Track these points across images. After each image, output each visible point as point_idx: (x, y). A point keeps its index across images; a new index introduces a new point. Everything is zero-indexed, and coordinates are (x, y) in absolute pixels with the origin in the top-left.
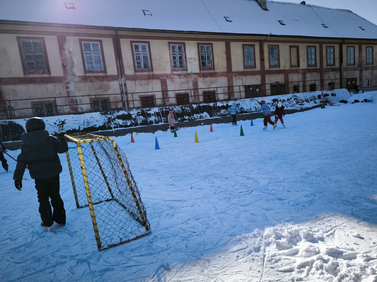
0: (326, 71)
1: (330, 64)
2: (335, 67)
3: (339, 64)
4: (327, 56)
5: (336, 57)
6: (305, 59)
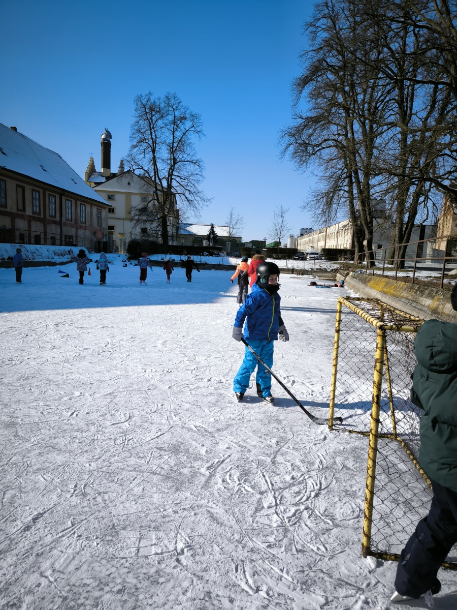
0: (49, 223)
1: (52, 215)
2: (56, 220)
3: (59, 216)
4: (49, 205)
5: (57, 208)
6: (30, 203)
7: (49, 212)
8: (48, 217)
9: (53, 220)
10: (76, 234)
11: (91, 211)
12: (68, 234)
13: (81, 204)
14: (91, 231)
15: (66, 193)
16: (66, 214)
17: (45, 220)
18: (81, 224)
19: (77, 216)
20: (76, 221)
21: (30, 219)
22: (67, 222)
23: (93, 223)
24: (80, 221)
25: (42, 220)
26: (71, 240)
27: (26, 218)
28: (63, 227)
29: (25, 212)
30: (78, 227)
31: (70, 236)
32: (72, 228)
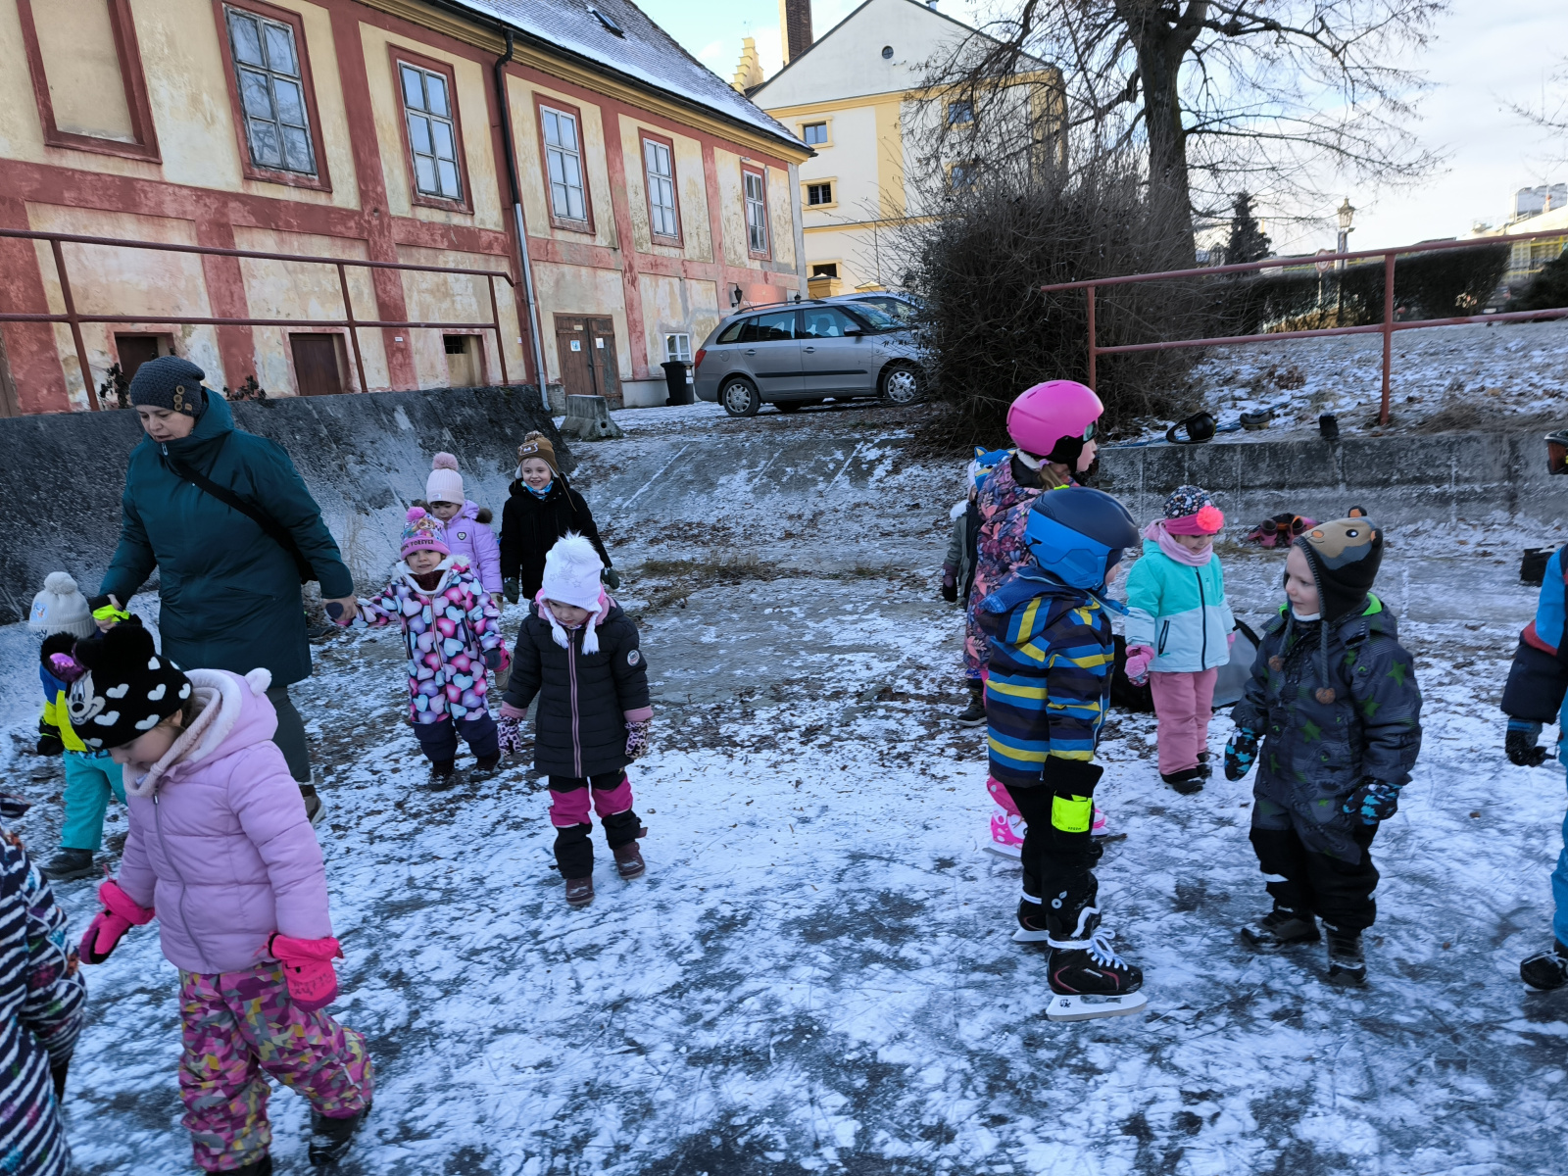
0: (411, 244)
1: (439, 192)
2: (478, 225)
3: (498, 204)
4: (403, 124)
5: (468, 148)
6: (205, 97)
7: (411, 171)
8: (398, 203)
9: (447, 228)
10: (630, 307)
11: (710, 180)
12: (573, 310)
13: (642, 133)
14: (720, 282)
15: (521, 53)
16: (546, 188)
17: (375, 222)
18: (657, 250)
19: (627, 202)
20: (620, 233)
21: (221, 211)
22: (560, 235)
23: (727, 241)
24: (646, 231)
25: (352, 224)
26: (599, 343)
27: (170, 208)
28: (535, 268)
29: (160, 164)
30: (638, 263)
31: (587, 320)
32: (601, 273)
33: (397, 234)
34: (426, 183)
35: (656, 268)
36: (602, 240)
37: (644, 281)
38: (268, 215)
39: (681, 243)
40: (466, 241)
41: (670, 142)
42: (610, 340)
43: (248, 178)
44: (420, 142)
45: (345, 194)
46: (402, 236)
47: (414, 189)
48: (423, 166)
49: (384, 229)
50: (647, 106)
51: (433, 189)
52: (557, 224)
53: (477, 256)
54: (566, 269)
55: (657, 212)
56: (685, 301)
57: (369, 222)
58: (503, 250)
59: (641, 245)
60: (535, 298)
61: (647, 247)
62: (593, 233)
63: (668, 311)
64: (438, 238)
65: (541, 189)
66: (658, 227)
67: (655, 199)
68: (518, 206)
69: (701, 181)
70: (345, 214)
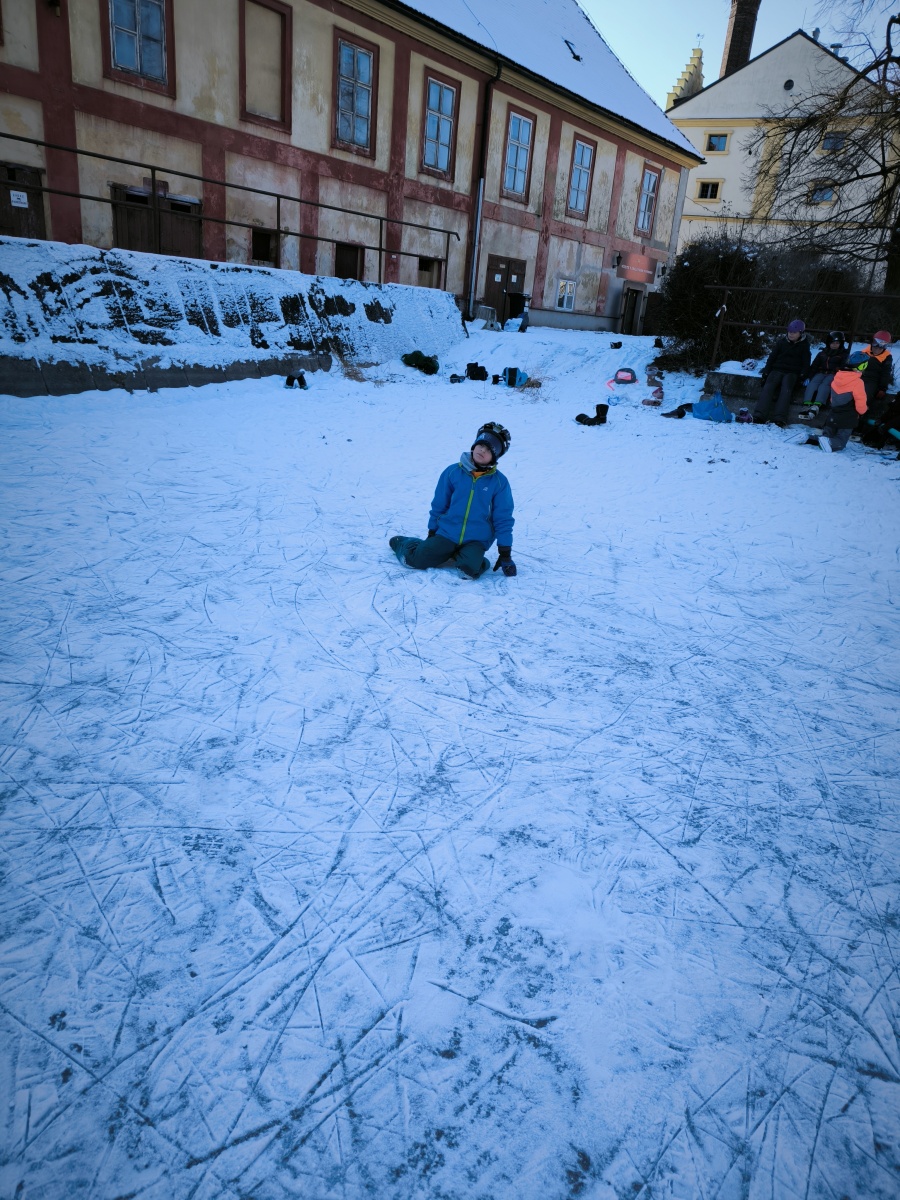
0: (413, 198)
1: (436, 166)
2: (454, 189)
3: (470, 177)
4: (424, 119)
5: (461, 139)
6: (320, 96)
7: (422, 150)
8: (411, 171)
9: (436, 190)
10: (541, 257)
11: (619, 174)
12: (501, 253)
13: (577, 136)
14: (608, 250)
15: (507, 76)
16: (503, 169)
17: (395, 181)
18: (569, 221)
19: (554, 185)
20: (545, 204)
21: (315, 167)
22: (505, 203)
23: (620, 220)
24: (563, 206)
25: (382, 181)
26: (514, 278)
27: (291, 161)
28: (484, 223)
29: (290, 134)
30: (553, 227)
31: (509, 262)
32: (526, 232)
33: (407, 190)
34: (429, 159)
35: (565, 233)
36: (531, 209)
37: (554, 241)
38: (340, 172)
39: (585, 218)
40: (446, 200)
41: (595, 144)
42: (522, 277)
43: (333, 146)
44: (431, 131)
45: (382, 163)
46: (409, 191)
47: (421, 162)
48: (430, 147)
49: (399, 186)
50: (584, 117)
51: (433, 163)
52: (505, 194)
53: (450, 210)
54: (504, 226)
55: (573, 194)
56: (579, 257)
57: (392, 181)
58: (467, 208)
59: (557, 215)
60: (480, 243)
61: (561, 217)
62: (526, 202)
63: (565, 264)
64: (429, 195)
65: (499, 170)
66: (572, 204)
67: (574, 184)
68: (482, 180)
69: (611, 175)
70: (379, 174)
